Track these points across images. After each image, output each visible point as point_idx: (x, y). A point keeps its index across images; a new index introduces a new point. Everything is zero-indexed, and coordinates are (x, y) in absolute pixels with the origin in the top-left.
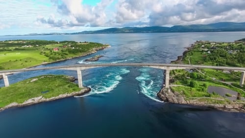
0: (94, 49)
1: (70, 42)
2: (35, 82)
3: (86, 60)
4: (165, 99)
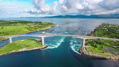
0: (50, 26)
1: (39, 22)
2: (23, 41)
3: (46, 32)
4: (82, 53)
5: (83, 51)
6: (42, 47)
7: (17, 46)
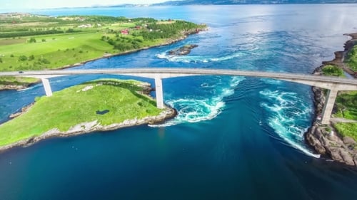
0: (183, 32)
1: (147, 19)
2: (90, 92)
3: (170, 53)
5: (328, 142)
6: (154, 117)
7: (66, 110)
